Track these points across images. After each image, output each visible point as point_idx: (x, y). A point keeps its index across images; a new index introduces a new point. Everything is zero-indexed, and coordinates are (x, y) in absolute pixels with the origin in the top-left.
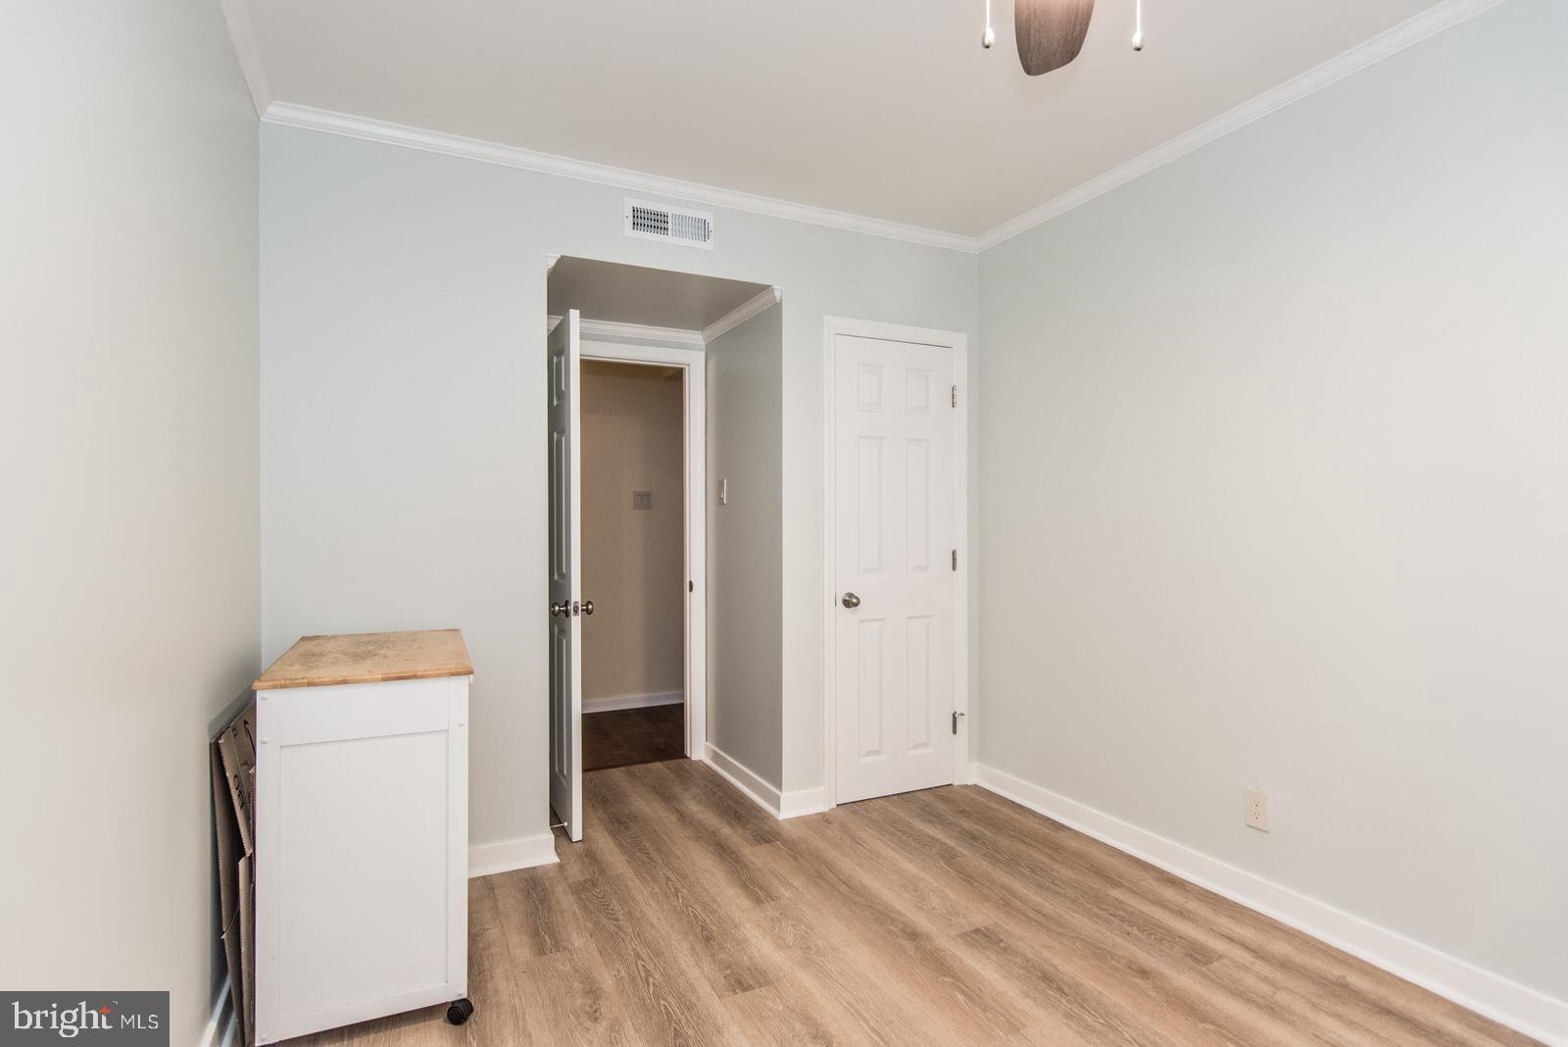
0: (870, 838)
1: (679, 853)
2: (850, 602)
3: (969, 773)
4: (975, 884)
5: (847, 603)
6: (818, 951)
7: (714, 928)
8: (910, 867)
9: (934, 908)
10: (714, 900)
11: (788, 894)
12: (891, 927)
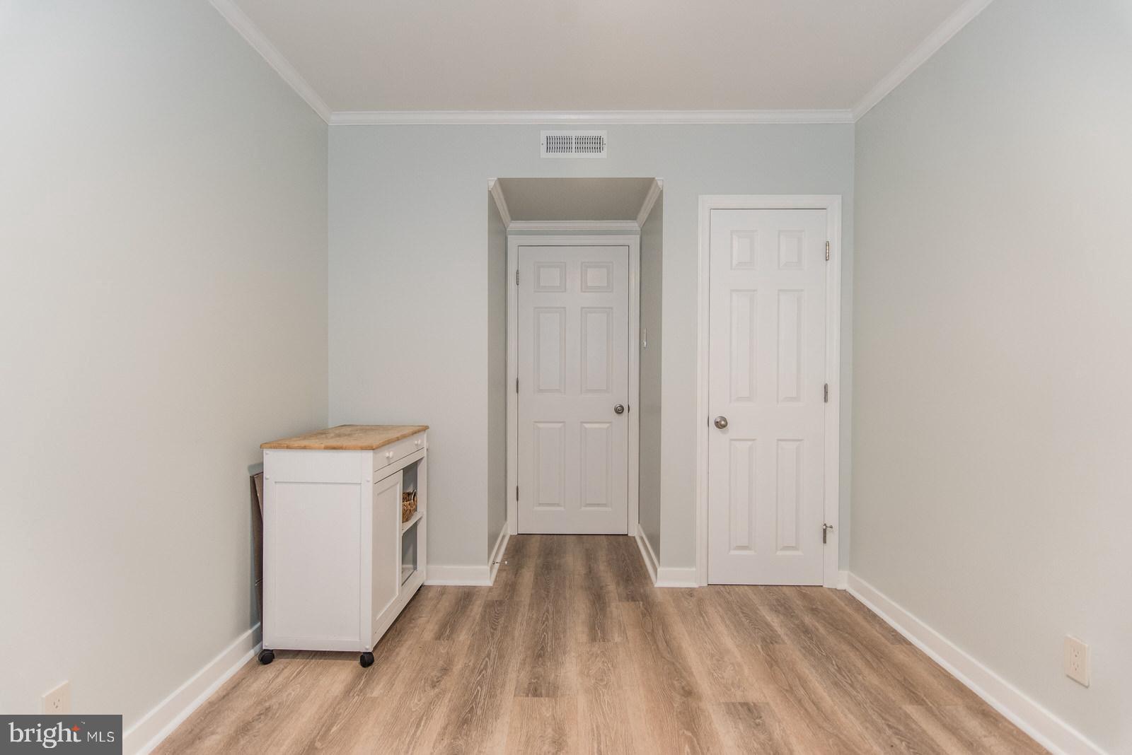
0: (715, 614)
1: (568, 596)
2: (721, 424)
3: (840, 580)
4: (775, 667)
5: (718, 425)
6: (606, 685)
7: (549, 650)
8: (729, 642)
9: (723, 678)
10: (565, 631)
11: (617, 639)
12: (675, 682)
